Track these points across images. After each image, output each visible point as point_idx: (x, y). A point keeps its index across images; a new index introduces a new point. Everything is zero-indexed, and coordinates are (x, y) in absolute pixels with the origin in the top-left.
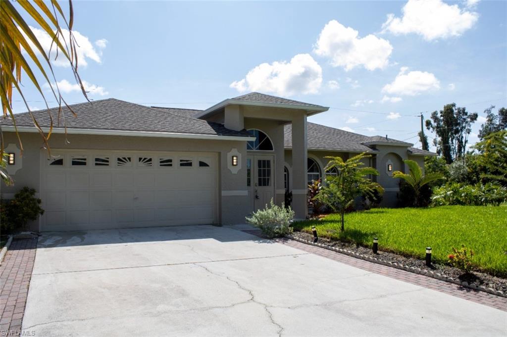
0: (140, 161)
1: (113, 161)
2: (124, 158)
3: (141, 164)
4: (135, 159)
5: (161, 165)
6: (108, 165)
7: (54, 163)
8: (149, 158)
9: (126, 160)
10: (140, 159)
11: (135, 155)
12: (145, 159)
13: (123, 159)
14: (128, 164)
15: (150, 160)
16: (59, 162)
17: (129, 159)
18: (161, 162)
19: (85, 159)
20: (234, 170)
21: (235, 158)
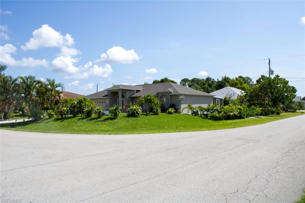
20: (107, 103)
21: (107, 101)
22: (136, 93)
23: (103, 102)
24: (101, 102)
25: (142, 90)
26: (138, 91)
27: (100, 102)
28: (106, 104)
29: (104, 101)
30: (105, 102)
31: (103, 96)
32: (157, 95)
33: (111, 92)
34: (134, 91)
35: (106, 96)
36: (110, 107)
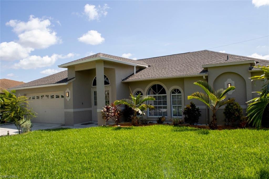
2: (42, 96)
4: (45, 96)
6: (39, 99)
8: (48, 95)
14: (43, 98)
17: (44, 96)
18: (51, 96)
19: (35, 97)
20: (68, 99)
21: (67, 93)
22: (137, 72)
23: (58, 97)
24: (55, 97)
25: (147, 67)
26: (140, 69)
27: (52, 97)
28: (65, 100)
29: (60, 93)
30: (62, 97)
31: (56, 81)
32: (204, 75)
33: (76, 72)
34: (133, 67)
35: (65, 80)
36: (74, 109)
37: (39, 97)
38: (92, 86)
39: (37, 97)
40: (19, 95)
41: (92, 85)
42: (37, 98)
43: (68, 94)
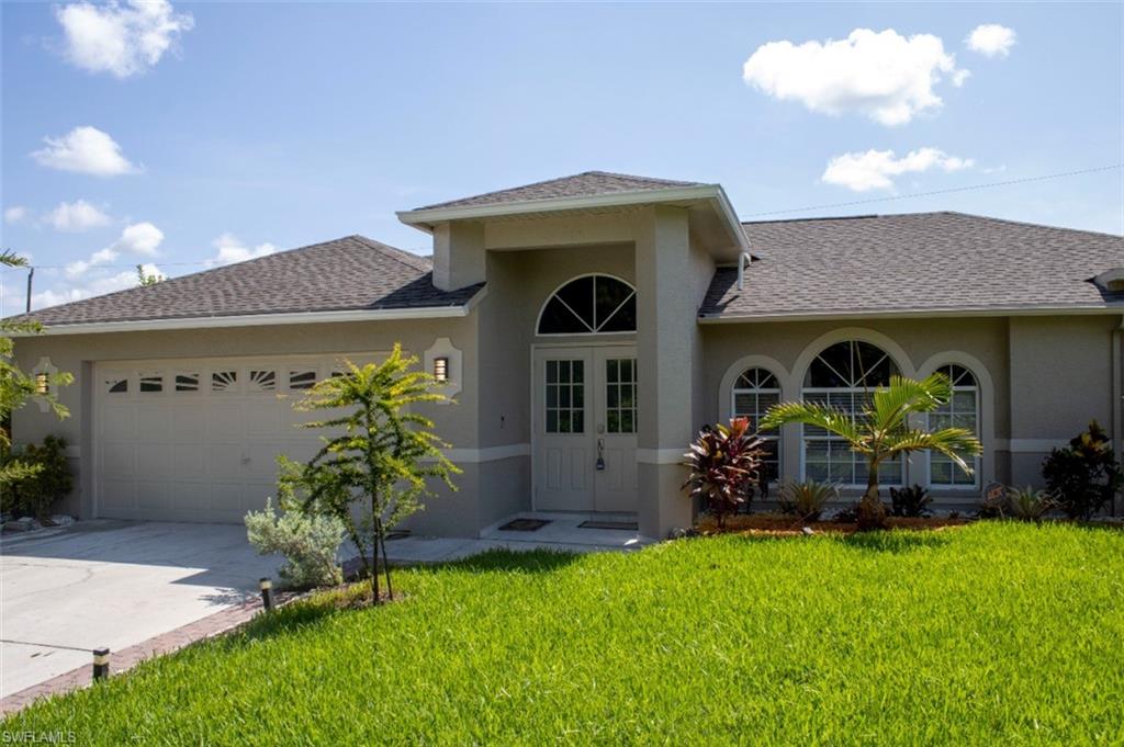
0: (252, 378)
1: (206, 382)
2: (225, 375)
3: (256, 385)
4: (243, 375)
5: (292, 387)
6: (195, 389)
7: (115, 389)
8: (269, 372)
9: (228, 377)
10: (253, 374)
11: (243, 366)
12: (262, 373)
13: (222, 377)
14: (231, 386)
15: (272, 375)
16: (121, 387)
17: (233, 375)
18: (292, 380)
19: (160, 379)
21: (442, 363)
27: (303, 381)
33: (489, 253)
36: (481, 446)
37: (195, 382)
38: (537, 335)
39: (180, 379)
40: (45, 364)
41: (537, 329)
42: (178, 388)
43: (446, 367)
